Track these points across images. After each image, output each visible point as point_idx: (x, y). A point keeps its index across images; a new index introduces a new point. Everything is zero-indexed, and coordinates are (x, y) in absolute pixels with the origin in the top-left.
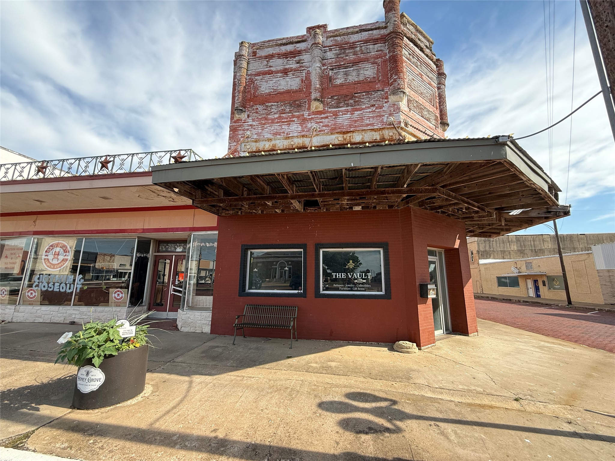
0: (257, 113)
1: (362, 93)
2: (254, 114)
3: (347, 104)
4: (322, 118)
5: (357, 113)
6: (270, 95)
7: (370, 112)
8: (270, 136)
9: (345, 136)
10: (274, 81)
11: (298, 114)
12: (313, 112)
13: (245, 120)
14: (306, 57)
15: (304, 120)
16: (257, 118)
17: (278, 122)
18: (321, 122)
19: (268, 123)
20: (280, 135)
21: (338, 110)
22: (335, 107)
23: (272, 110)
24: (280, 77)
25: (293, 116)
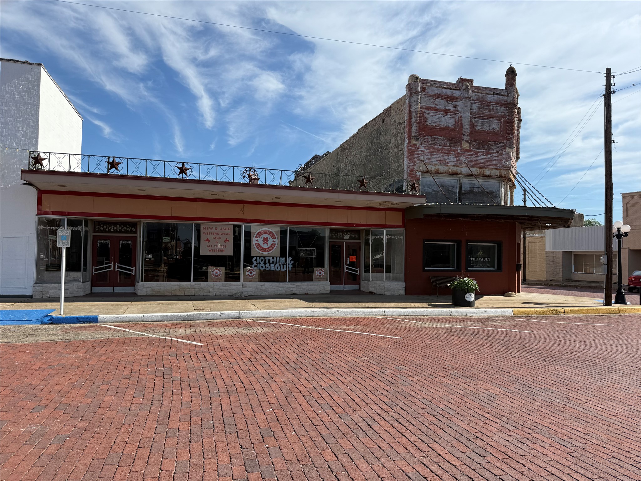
1: (492, 141)
2: (426, 143)
3: (484, 148)
4: (469, 155)
5: (489, 155)
6: (435, 128)
7: (496, 156)
8: (436, 162)
9: (481, 170)
10: (437, 117)
11: (454, 148)
12: (463, 149)
13: (419, 146)
14: (460, 103)
15: (458, 154)
16: (427, 146)
17: (441, 153)
18: (468, 158)
19: (435, 152)
20: (443, 162)
21: (479, 151)
22: (477, 149)
24: (442, 115)
25: (451, 150)
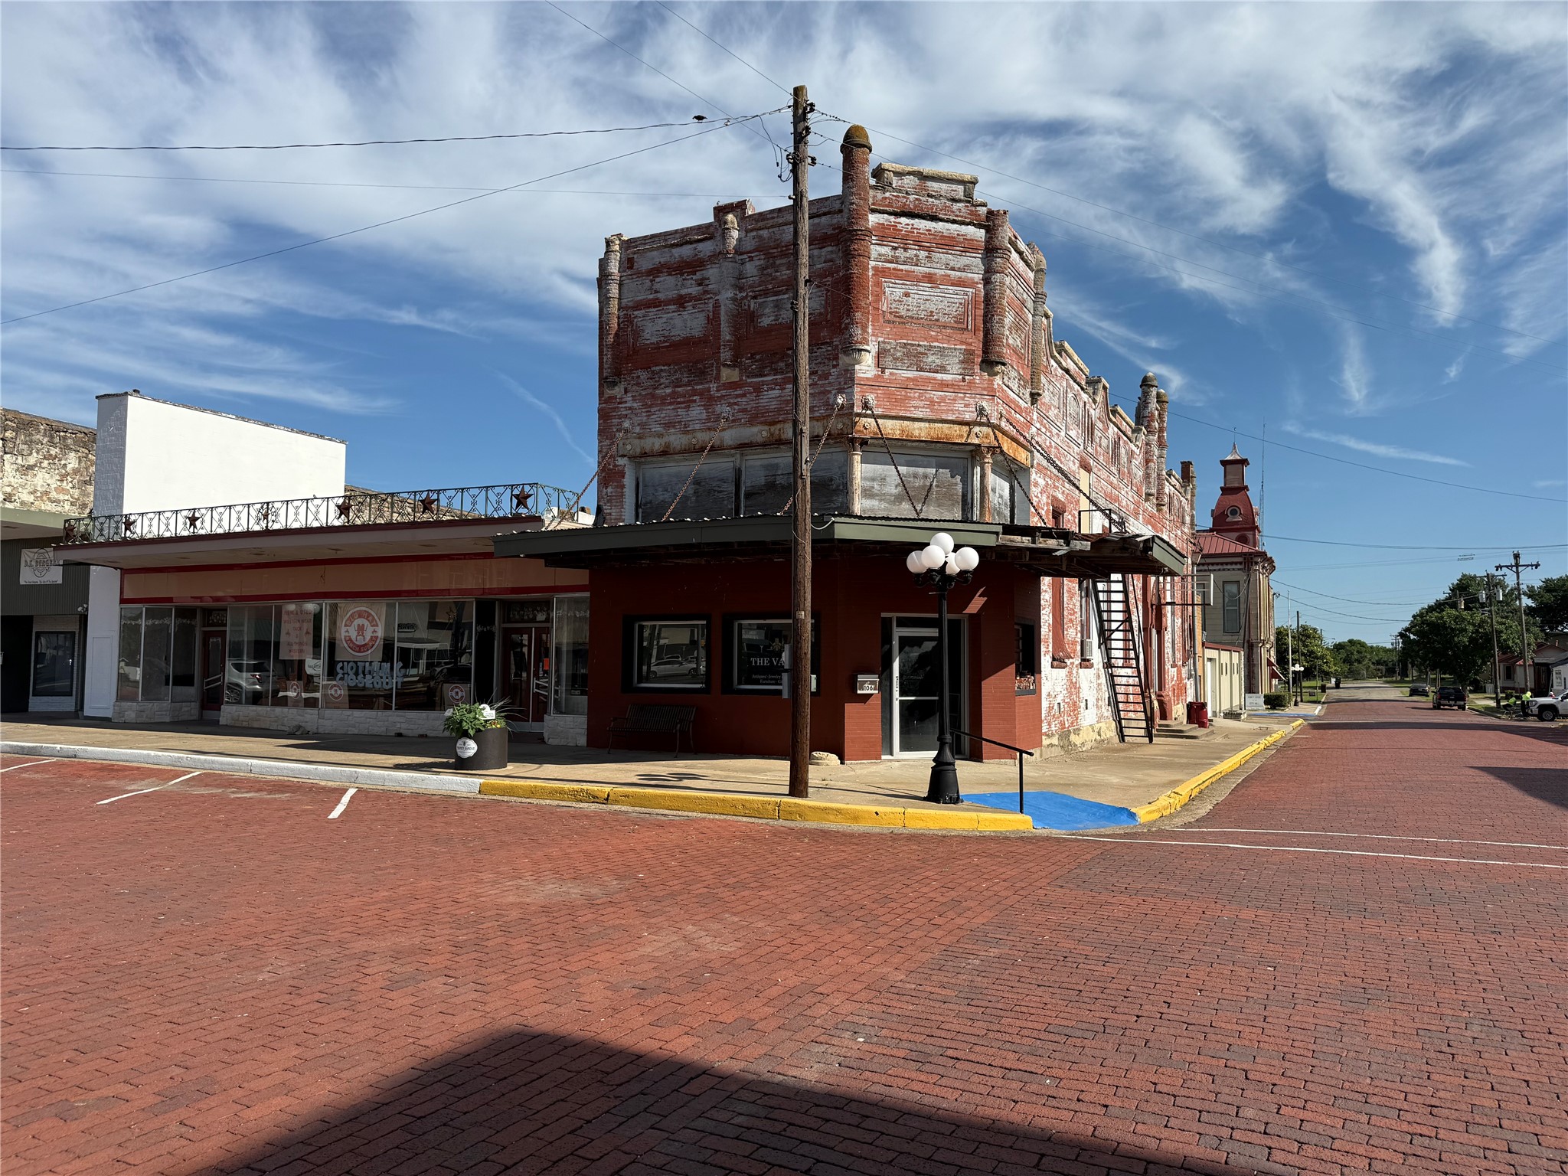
0: (638, 384)
2: (635, 387)
3: (776, 369)
4: (738, 396)
5: (790, 387)
6: (659, 348)
8: (660, 428)
9: (773, 428)
10: (664, 320)
11: (701, 387)
12: (723, 385)
13: (621, 399)
14: (712, 272)
15: (710, 401)
16: (640, 394)
17: (671, 404)
18: (735, 404)
19: (657, 405)
20: (674, 426)
21: (762, 381)
22: (756, 376)
23: (662, 381)
24: (673, 312)
25: (695, 393)
